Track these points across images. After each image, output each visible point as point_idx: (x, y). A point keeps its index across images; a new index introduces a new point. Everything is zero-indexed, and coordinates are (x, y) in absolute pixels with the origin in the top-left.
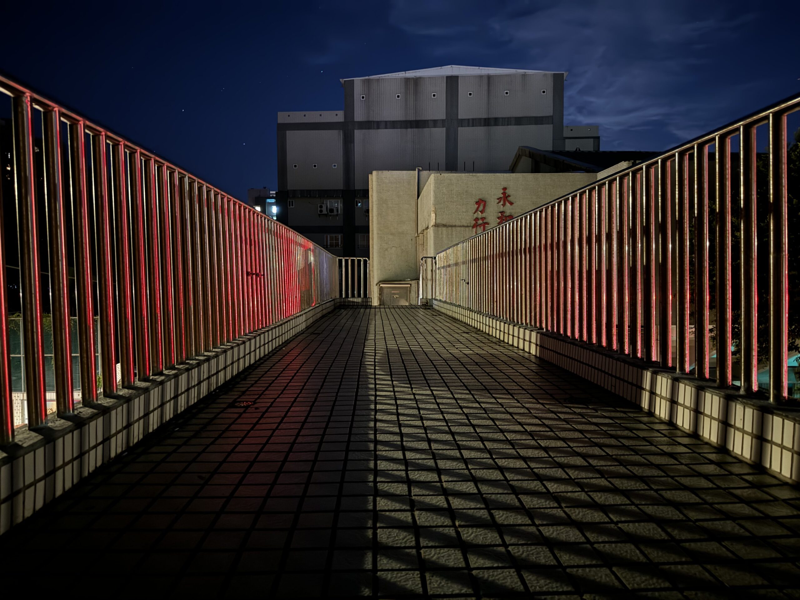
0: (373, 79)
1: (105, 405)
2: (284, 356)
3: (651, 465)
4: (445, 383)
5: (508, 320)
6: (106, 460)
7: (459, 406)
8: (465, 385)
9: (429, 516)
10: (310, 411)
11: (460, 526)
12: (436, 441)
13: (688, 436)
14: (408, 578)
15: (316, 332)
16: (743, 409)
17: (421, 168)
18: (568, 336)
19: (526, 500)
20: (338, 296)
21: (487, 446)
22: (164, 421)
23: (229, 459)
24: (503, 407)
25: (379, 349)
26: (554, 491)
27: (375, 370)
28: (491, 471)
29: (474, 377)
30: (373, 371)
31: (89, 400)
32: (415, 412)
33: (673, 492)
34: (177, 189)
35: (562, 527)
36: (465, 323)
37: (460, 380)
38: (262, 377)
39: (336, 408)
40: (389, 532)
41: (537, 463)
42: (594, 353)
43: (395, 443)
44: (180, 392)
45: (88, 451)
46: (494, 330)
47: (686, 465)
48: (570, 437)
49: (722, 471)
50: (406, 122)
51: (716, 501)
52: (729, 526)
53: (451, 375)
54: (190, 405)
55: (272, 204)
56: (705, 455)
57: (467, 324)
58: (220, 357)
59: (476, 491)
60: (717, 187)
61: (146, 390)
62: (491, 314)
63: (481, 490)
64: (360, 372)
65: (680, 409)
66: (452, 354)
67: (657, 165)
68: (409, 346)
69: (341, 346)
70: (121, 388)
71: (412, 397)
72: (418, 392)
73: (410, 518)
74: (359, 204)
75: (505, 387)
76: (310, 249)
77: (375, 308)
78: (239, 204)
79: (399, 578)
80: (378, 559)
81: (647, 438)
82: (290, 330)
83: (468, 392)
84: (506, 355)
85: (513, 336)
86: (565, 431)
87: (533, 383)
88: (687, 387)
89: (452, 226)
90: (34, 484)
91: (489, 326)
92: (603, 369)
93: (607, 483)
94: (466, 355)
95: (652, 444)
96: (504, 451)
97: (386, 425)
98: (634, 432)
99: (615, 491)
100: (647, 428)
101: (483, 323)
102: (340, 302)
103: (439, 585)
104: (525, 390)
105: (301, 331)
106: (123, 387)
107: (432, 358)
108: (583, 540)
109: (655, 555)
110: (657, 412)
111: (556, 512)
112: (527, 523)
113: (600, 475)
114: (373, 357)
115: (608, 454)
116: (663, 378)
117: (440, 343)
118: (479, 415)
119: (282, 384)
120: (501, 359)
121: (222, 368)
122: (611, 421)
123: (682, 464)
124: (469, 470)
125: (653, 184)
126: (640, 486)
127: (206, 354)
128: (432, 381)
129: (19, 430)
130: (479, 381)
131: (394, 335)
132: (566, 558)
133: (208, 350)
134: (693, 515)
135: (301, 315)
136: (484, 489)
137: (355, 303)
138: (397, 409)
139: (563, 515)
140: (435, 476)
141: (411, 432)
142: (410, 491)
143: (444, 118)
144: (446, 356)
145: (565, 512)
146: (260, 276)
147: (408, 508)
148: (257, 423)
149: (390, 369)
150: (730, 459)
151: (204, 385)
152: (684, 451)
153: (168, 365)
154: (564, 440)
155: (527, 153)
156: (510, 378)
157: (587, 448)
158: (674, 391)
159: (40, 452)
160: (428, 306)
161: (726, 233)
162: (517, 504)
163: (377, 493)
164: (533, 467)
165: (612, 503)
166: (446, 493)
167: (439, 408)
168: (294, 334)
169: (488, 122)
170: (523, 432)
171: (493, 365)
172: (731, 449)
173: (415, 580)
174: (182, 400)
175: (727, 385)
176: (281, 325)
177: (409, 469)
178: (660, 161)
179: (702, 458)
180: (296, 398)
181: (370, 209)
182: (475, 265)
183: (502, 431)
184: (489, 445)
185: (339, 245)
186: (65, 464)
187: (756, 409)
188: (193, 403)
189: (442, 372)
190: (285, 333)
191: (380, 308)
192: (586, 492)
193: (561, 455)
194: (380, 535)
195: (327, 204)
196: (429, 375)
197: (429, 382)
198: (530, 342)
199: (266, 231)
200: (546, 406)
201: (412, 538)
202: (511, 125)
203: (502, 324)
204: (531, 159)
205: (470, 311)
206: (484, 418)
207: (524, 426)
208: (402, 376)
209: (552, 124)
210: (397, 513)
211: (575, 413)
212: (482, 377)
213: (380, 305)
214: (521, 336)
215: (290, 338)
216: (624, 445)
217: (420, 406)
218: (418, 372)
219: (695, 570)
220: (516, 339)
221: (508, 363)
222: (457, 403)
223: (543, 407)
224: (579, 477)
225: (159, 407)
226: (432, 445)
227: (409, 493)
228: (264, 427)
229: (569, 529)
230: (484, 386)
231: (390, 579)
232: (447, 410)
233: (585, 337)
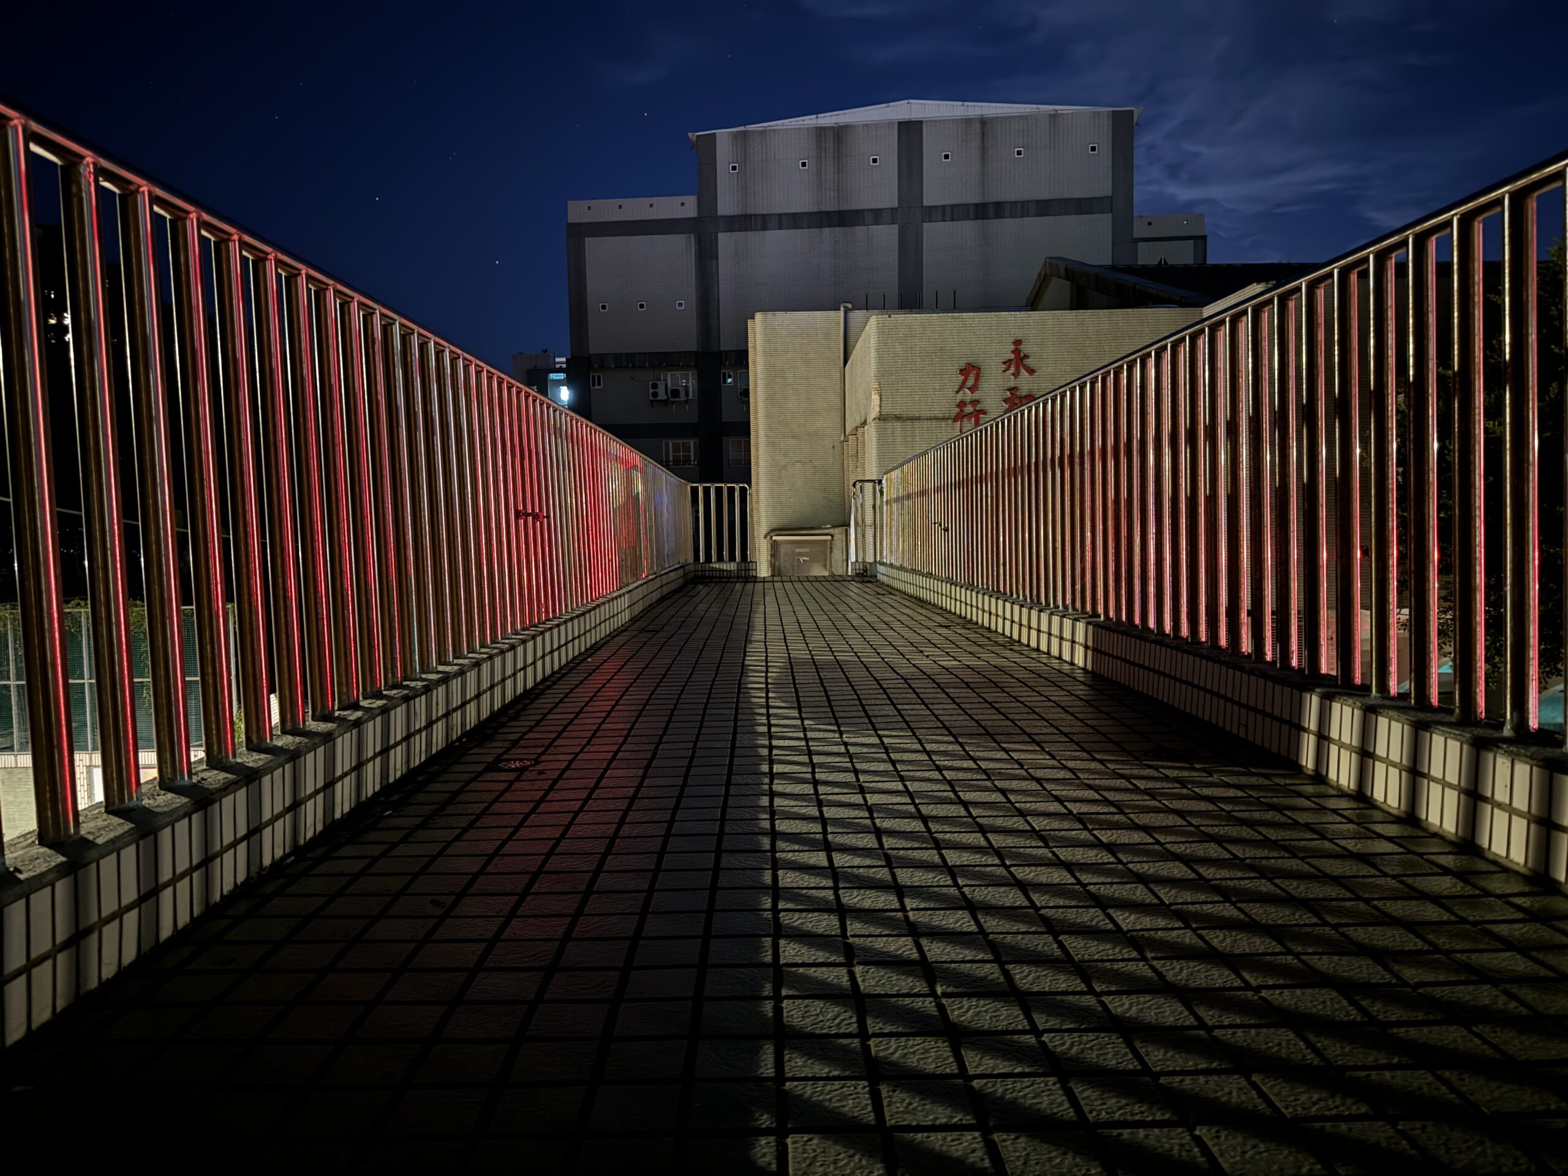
0: (752, 131)
1: (250, 765)
2: (590, 674)
3: (1324, 878)
4: (907, 723)
5: (1028, 600)
6: (254, 869)
7: (936, 765)
8: (945, 727)
9: (883, 976)
10: (644, 777)
11: (945, 995)
12: (892, 833)
13: (1397, 820)
14: (846, 1093)
15: (650, 627)
16: (1509, 765)
17: (850, 306)
18: (1149, 629)
19: (1075, 944)
20: (691, 559)
21: (994, 843)
22: (363, 798)
23: (490, 869)
24: (1022, 768)
25: (773, 659)
26: (1130, 927)
27: (767, 698)
28: (1003, 889)
29: (964, 710)
30: (764, 700)
31: (220, 756)
32: (850, 777)
33: (1370, 929)
34: (378, 347)
35: (1148, 997)
36: (941, 608)
37: (936, 716)
38: (549, 713)
39: (693, 771)
40: (806, 1007)
41: (1094, 873)
42: (1204, 661)
43: (812, 836)
44: (392, 742)
45: (220, 854)
46: (1000, 621)
47: (1394, 877)
48: (1158, 824)
49: (1468, 888)
50: (819, 214)
51: (1458, 947)
52: (1485, 995)
53: (918, 707)
54: (412, 766)
55: (560, 383)
56: (1434, 857)
57: (946, 610)
58: (468, 674)
59: (974, 928)
60: (1456, 321)
61: (328, 738)
62: (993, 590)
63: (985, 926)
64: (737, 703)
65: (1380, 768)
66: (917, 668)
67: (1330, 281)
68: (833, 652)
69: (700, 654)
70: (279, 733)
71: (842, 749)
72: (852, 740)
73: (846, 978)
74: (729, 380)
75: (1025, 729)
76: (635, 467)
77: (764, 582)
78: (499, 377)
79: (828, 1094)
80: (787, 1058)
81: (1312, 826)
82: (600, 624)
83: (952, 739)
84: (1024, 667)
85: (1039, 631)
86: (1148, 812)
87: (1081, 720)
88: (1393, 723)
89: (913, 419)
90: (119, 915)
91: (990, 614)
92: (1222, 692)
93: (1235, 913)
94: (946, 669)
95: (1323, 837)
96: (1028, 851)
97: (792, 803)
98: (1288, 813)
99: (1252, 926)
100: (1313, 806)
101: (977, 608)
102: (695, 571)
103: (907, 1107)
104: (1066, 735)
105: (622, 625)
106: (284, 732)
107: (878, 675)
108: (1191, 1021)
109: (1336, 1050)
110: (1333, 775)
111: (1134, 967)
112: (1079, 989)
113: (1222, 897)
114: (764, 674)
115: (1236, 857)
116: (1344, 707)
117: (893, 646)
118: (975, 782)
119: (588, 727)
120: (1016, 676)
121: (472, 695)
122: (1240, 794)
123: (1386, 875)
124: (959, 888)
125: (1321, 320)
126: (1304, 918)
127: (441, 668)
128: (880, 719)
129: (86, 812)
130: (973, 719)
131: (802, 632)
132: (1157, 1057)
133: (445, 661)
134: (1410, 974)
135: (620, 596)
136: (991, 924)
137: (725, 573)
138: (813, 773)
139: (1150, 974)
140: (891, 898)
141: (842, 816)
142: (843, 927)
143: (896, 205)
144: (906, 670)
145: (1152, 968)
146: (541, 520)
147: (841, 959)
148: (542, 800)
149: (798, 697)
150: (1483, 866)
151: (439, 729)
152: (1389, 850)
153: (369, 690)
154: (1146, 829)
155: (1062, 272)
156: (1034, 712)
157: (1193, 845)
158: (1367, 732)
159: (129, 854)
160: (867, 576)
161: (1475, 414)
162: (1058, 952)
163: (779, 932)
164: (1086, 882)
165: (1248, 951)
166: (914, 931)
167: (896, 770)
168: (608, 633)
169: (983, 211)
170: (1064, 814)
171: (1001, 688)
172: (1486, 846)
173: (859, 1098)
174: (397, 756)
175: (1476, 717)
176: (583, 614)
177: (841, 885)
178: (1336, 271)
179: (1426, 864)
180: (616, 753)
181: (751, 388)
182: (959, 495)
183: (1022, 813)
184: (997, 840)
185: (690, 461)
186: (176, 879)
187: (1536, 765)
188: (417, 763)
189: (900, 701)
190: (590, 630)
191: (773, 582)
192: (1194, 930)
193: (1140, 859)
194: (788, 1012)
195: (666, 380)
196: (874, 707)
197: (874, 720)
198: (1073, 642)
199: (552, 431)
200: (1109, 765)
201: (851, 1017)
202: (1028, 216)
203: (1016, 608)
204: (1069, 283)
205: (951, 584)
206: (986, 789)
207: (1066, 803)
208: (822, 710)
209: (1111, 212)
210: (820, 969)
211: (1167, 778)
212: (979, 711)
213: (773, 576)
214: (1055, 631)
215: (601, 639)
216: (1268, 839)
217: (858, 766)
218: (852, 702)
219: (1420, 1080)
220: (1044, 638)
221: (1029, 684)
222: (931, 760)
223: (1103, 767)
224: (1180, 901)
225: (353, 769)
226: (884, 839)
227: (842, 931)
228: (557, 807)
229: (1162, 1000)
230: (984, 728)
231: (811, 1097)
232: (912, 773)
233: (1185, 631)
